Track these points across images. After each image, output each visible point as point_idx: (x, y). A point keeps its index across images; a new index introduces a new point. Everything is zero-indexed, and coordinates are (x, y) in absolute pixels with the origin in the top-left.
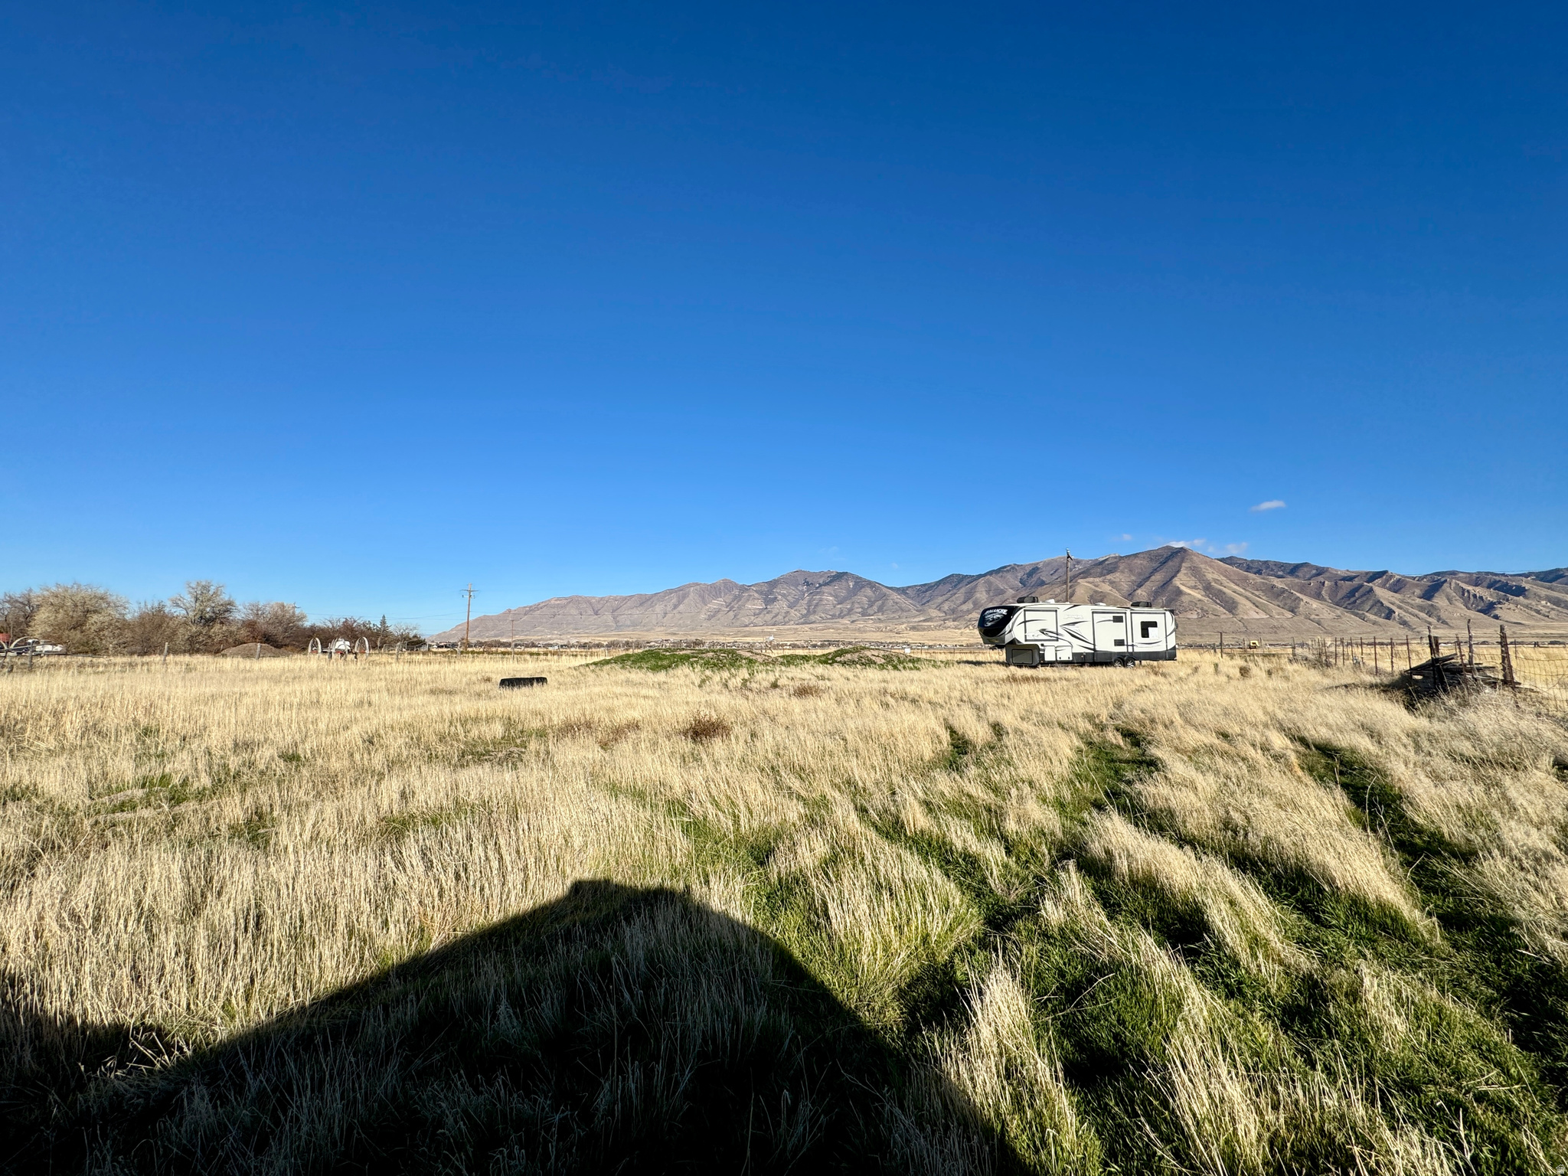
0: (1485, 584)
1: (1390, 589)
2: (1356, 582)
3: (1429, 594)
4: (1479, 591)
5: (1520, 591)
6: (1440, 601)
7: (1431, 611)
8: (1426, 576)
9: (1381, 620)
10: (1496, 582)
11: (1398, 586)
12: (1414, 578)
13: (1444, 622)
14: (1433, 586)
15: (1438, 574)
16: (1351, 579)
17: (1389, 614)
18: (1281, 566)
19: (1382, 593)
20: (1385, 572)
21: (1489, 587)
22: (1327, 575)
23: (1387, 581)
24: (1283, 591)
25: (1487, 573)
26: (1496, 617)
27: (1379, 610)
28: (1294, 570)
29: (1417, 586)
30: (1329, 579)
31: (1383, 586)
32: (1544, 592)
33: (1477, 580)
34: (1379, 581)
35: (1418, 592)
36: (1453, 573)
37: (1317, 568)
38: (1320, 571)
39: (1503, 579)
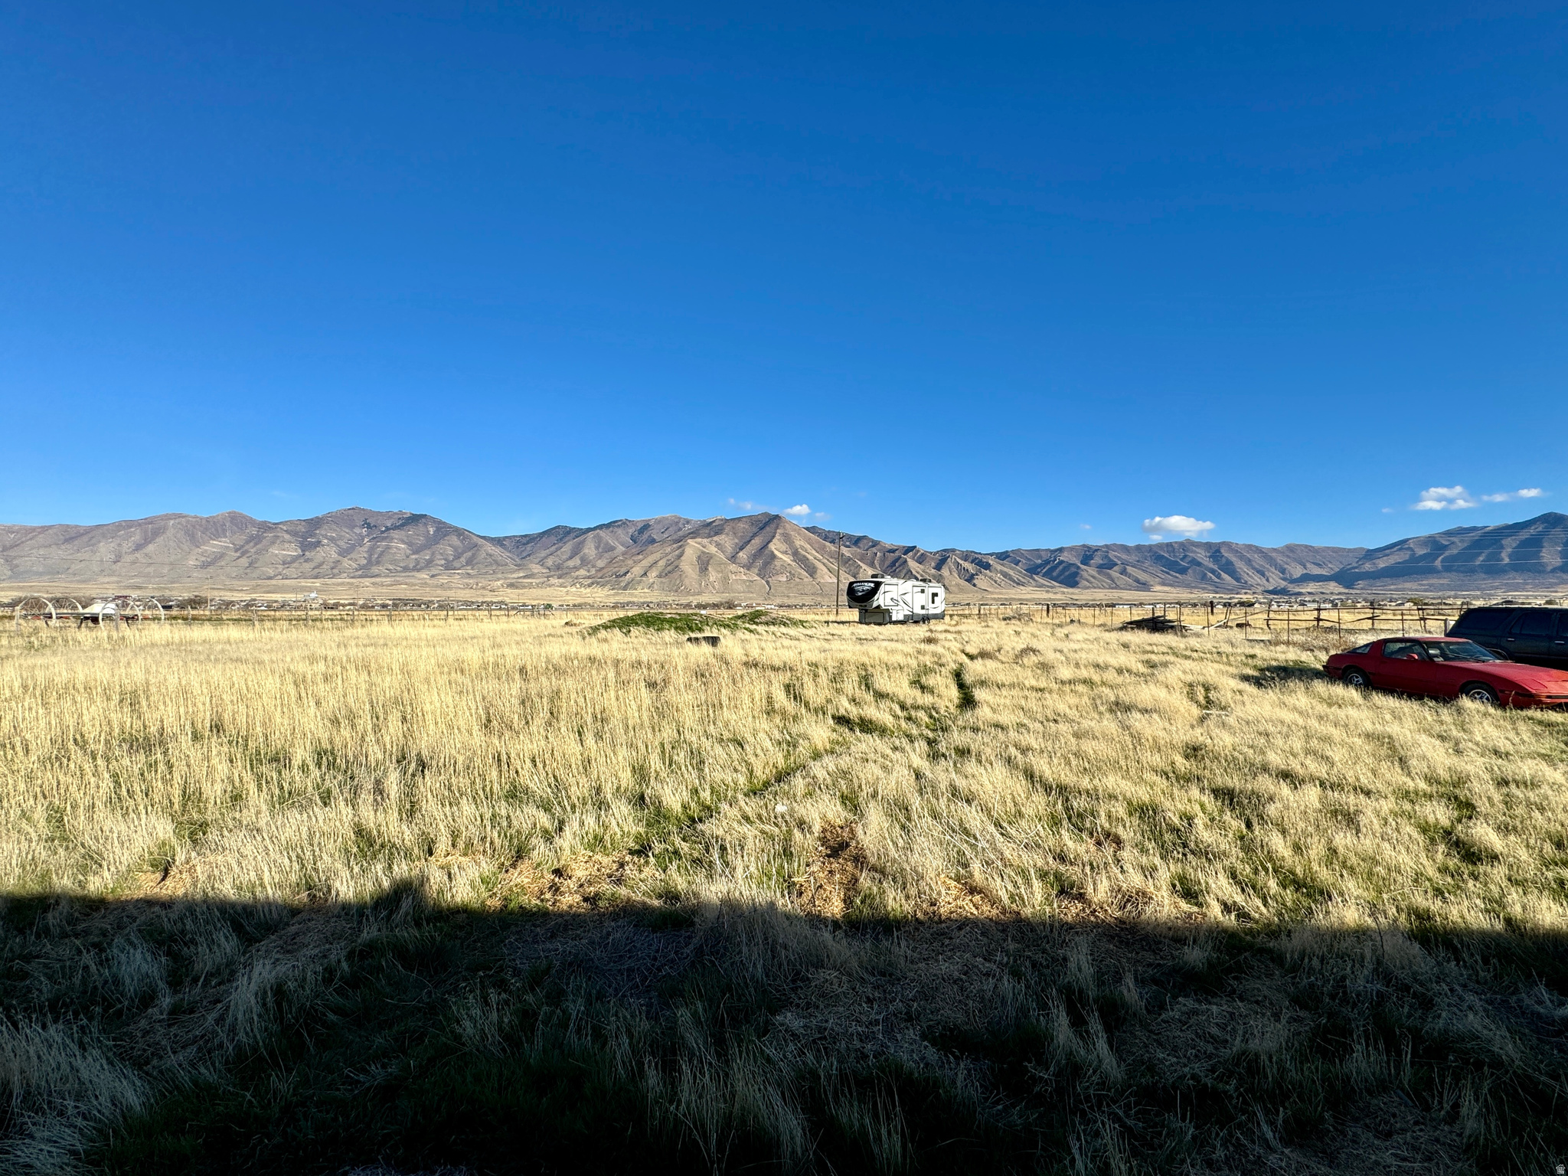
1: (917, 561)
2: (897, 554)
4: (966, 565)
5: (987, 566)
6: (945, 572)
10: (976, 558)
14: (941, 561)
16: (893, 551)
18: (850, 537)
19: (912, 564)
20: (914, 547)
22: (878, 547)
24: (849, 559)
26: (974, 585)
28: (857, 541)
30: (880, 550)
32: (999, 567)
37: (873, 541)
38: (875, 544)
39: (980, 556)
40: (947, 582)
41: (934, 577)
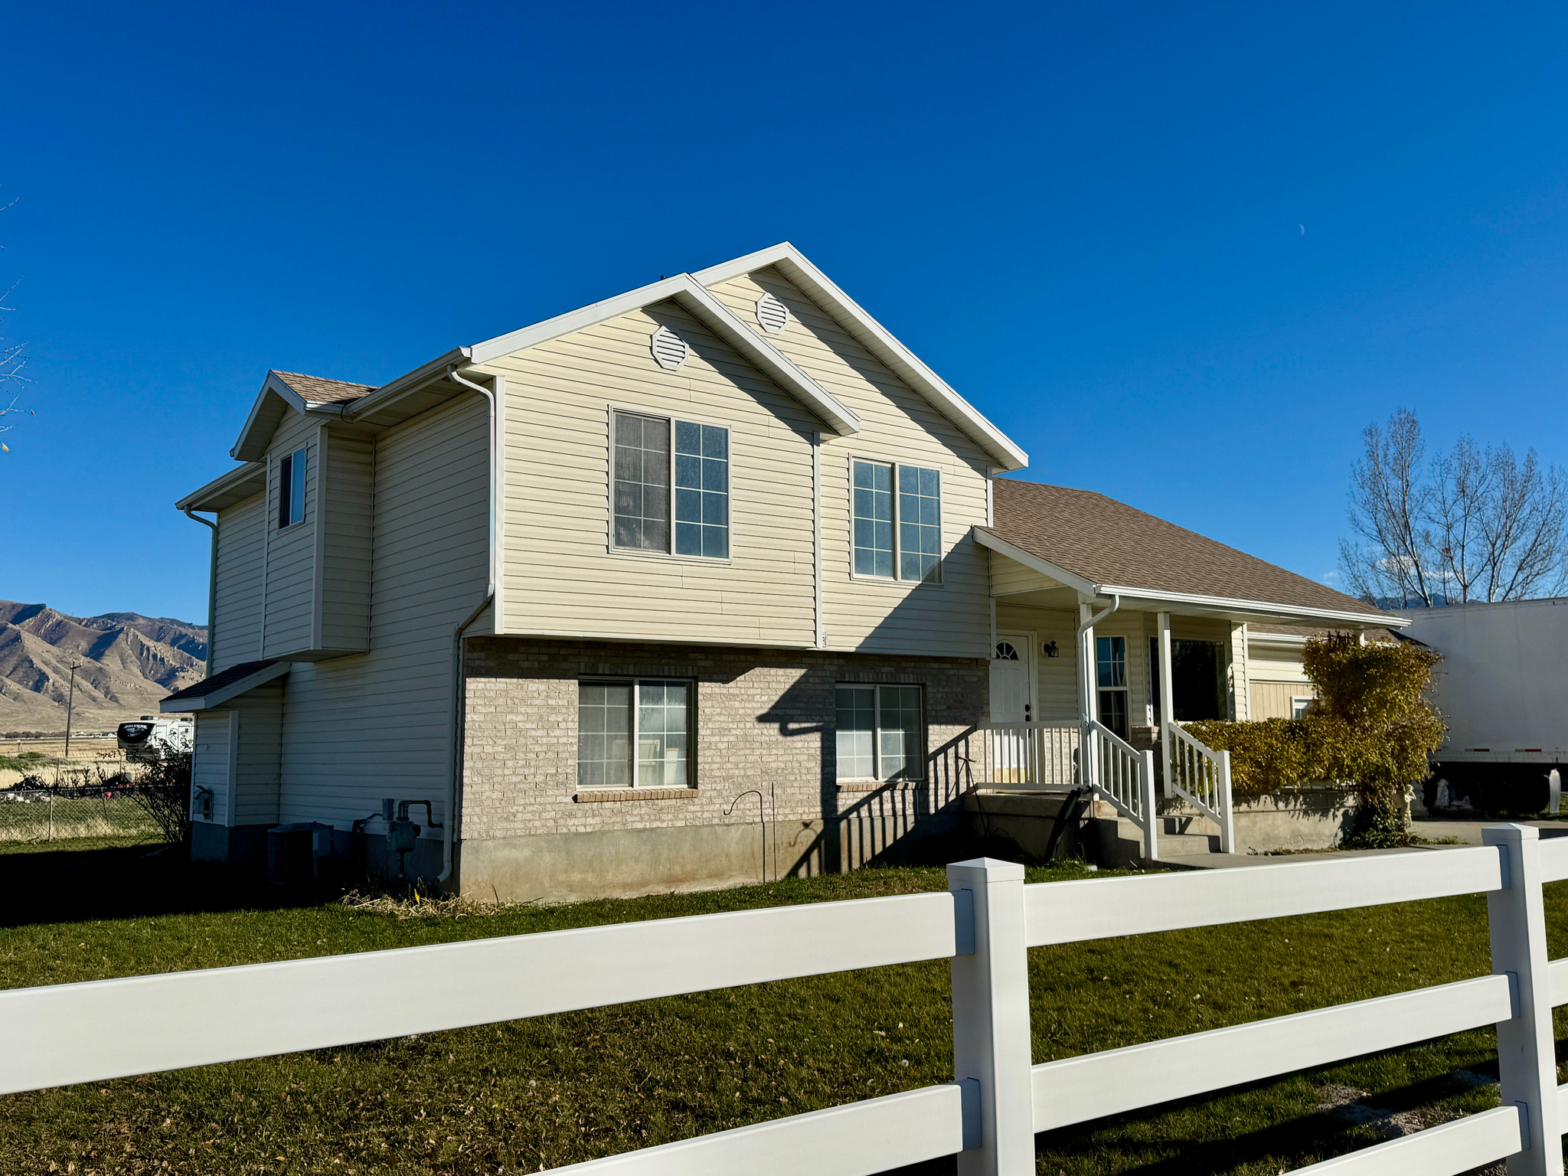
0: (168, 639)
1: (45, 638)
3: (96, 652)
7: (98, 679)
8: (95, 619)
9: (27, 693)
11: (56, 634)
12: (80, 621)
13: (114, 699)
14: (103, 640)
17: (39, 682)
19: (34, 645)
20: (41, 607)
25: (173, 621)
27: (26, 675)
29: (84, 634)
33: (160, 630)
34: (30, 622)
35: (84, 645)
36: (131, 617)
40: (114, 687)
41: (86, 674)
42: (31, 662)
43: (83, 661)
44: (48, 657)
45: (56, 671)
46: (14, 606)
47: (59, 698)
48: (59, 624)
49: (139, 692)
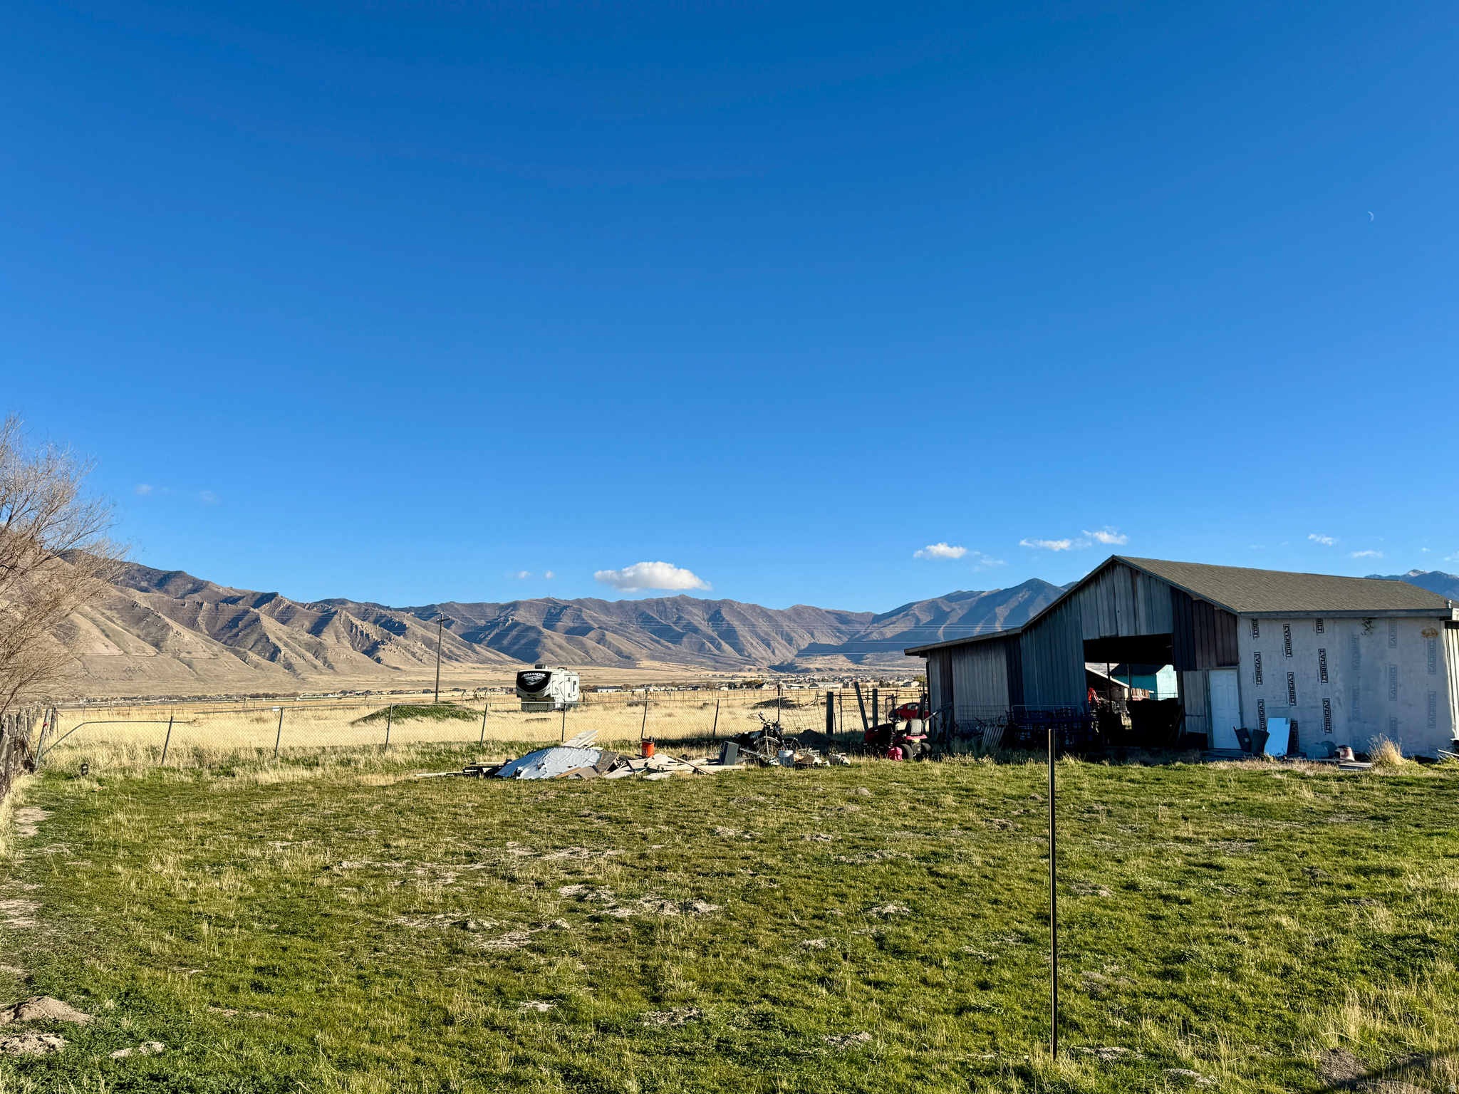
0: (372, 618)
1: (277, 619)
2: (241, 606)
3: (317, 629)
4: (365, 626)
5: (400, 629)
6: (328, 638)
7: (318, 650)
8: (315, 604)
9: (264, 662)
10: (382, 616)
11: (286, 616)
12: (304, 605)
13: (330, 666)
14: (323, 617)
15: (328, 602)
16: (233, 600)
17: (274, 654)
18: (147, 572)
19: (269, 624)
20: (274, 595)
21: (375, 622)
22: (205, 592)
23: (276, 606)
24: (147, 612)
25: (375, 605)
26: (379, 660)
27: (264, 649)
28: (163, 580)
29: (307, 616)
30: (208, 599)
31: (271, 613)
32: (420, 631)
33: (365, 611)
34: (266, 606)
35: (307, 624)
36: (343, 602)
37: (194, 581)
38: (198, 586)
39: (388, 613)
40: (331, 656)
41: (309, 647)
42: (268, 638)
43: (307, 637)
44: (280, 634)
45: (286, 645)
46: (254, 594)
47: (289, 666)
48: (289, 607)
49: (350, 660)
